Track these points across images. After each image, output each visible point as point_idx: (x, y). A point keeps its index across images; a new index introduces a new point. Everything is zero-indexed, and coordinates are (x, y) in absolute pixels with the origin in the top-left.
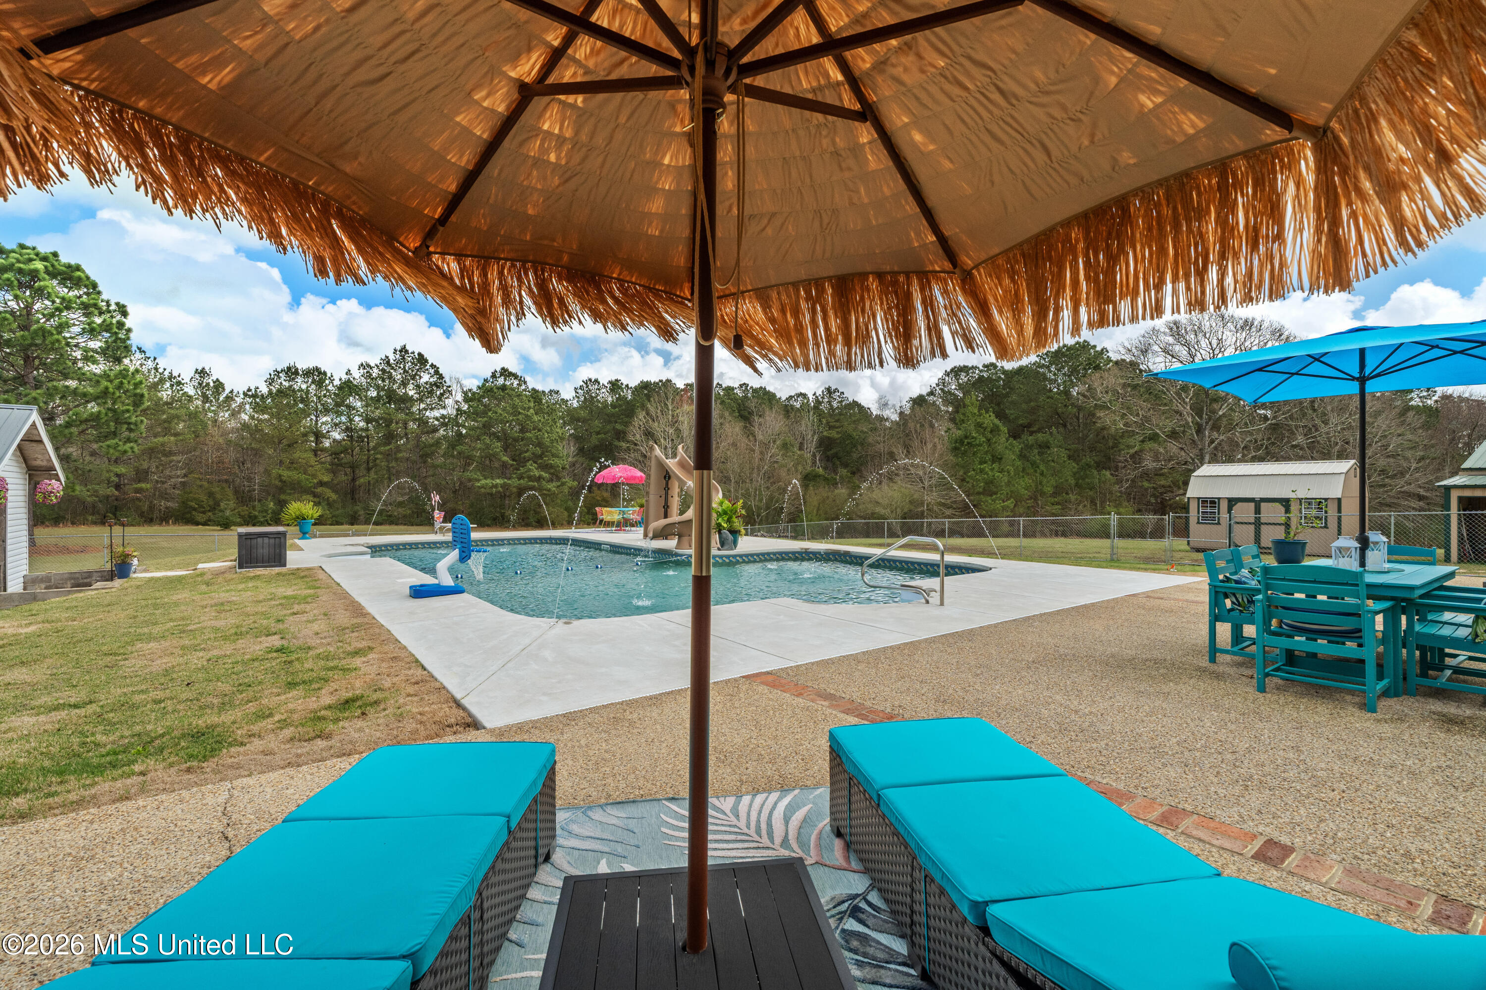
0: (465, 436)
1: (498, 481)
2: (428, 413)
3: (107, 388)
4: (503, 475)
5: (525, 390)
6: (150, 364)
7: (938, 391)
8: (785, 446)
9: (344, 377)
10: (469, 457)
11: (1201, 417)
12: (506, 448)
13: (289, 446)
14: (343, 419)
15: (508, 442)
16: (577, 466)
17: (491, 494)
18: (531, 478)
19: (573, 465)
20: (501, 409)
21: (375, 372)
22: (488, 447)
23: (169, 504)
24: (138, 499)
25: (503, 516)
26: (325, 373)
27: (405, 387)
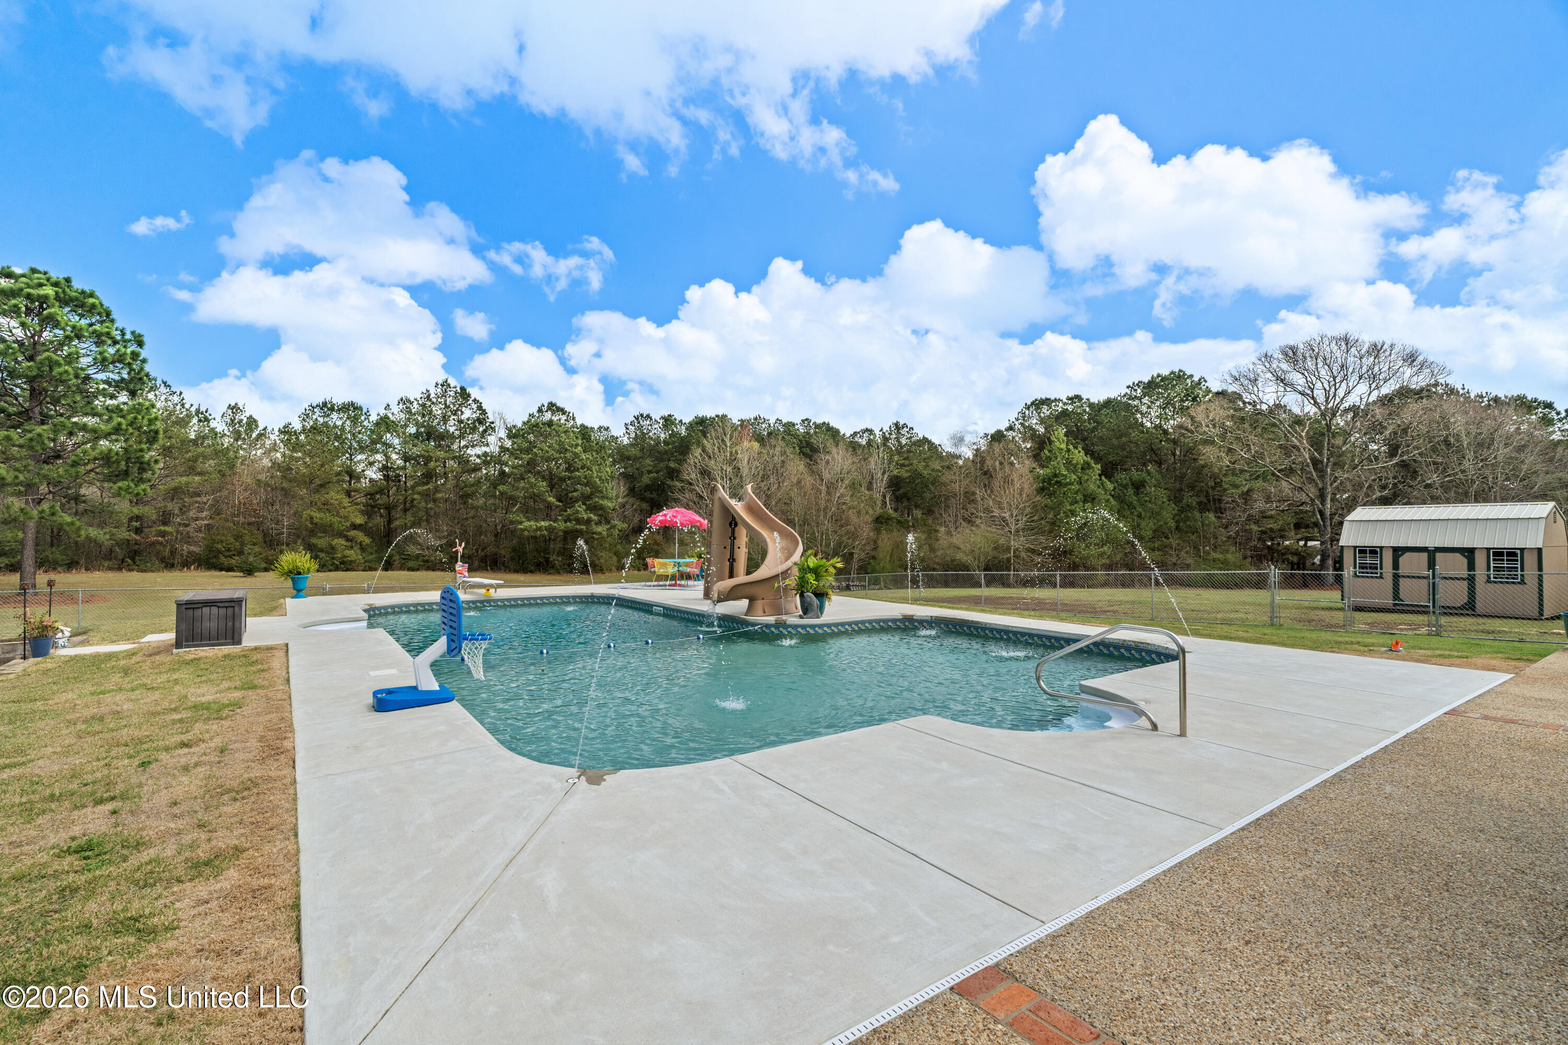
0: (509, 476)
1: (543, 523)
2: (469, 451)
3: (120, 424)
4: (547, 517)
5: (573, 427)
6: (176, 399)
7: (1018, 426)
8: (853, 486)
9: (382, 412)
10: (511, 498)
11: (1321, 454)
12: (552, 486)
13: (322, 486)
14: (379, 457)
15: (553, 481)
16: (627, 507)
17: (535, 537)
18: (579, 521)
19: (623, 506)
20: (546, 447)
21: (415, 407)
22: (533, 486)
23: (192, 548)
24: (161, 543)
25: (547, 560)
26: (361, 409)
27: (445, 424)
